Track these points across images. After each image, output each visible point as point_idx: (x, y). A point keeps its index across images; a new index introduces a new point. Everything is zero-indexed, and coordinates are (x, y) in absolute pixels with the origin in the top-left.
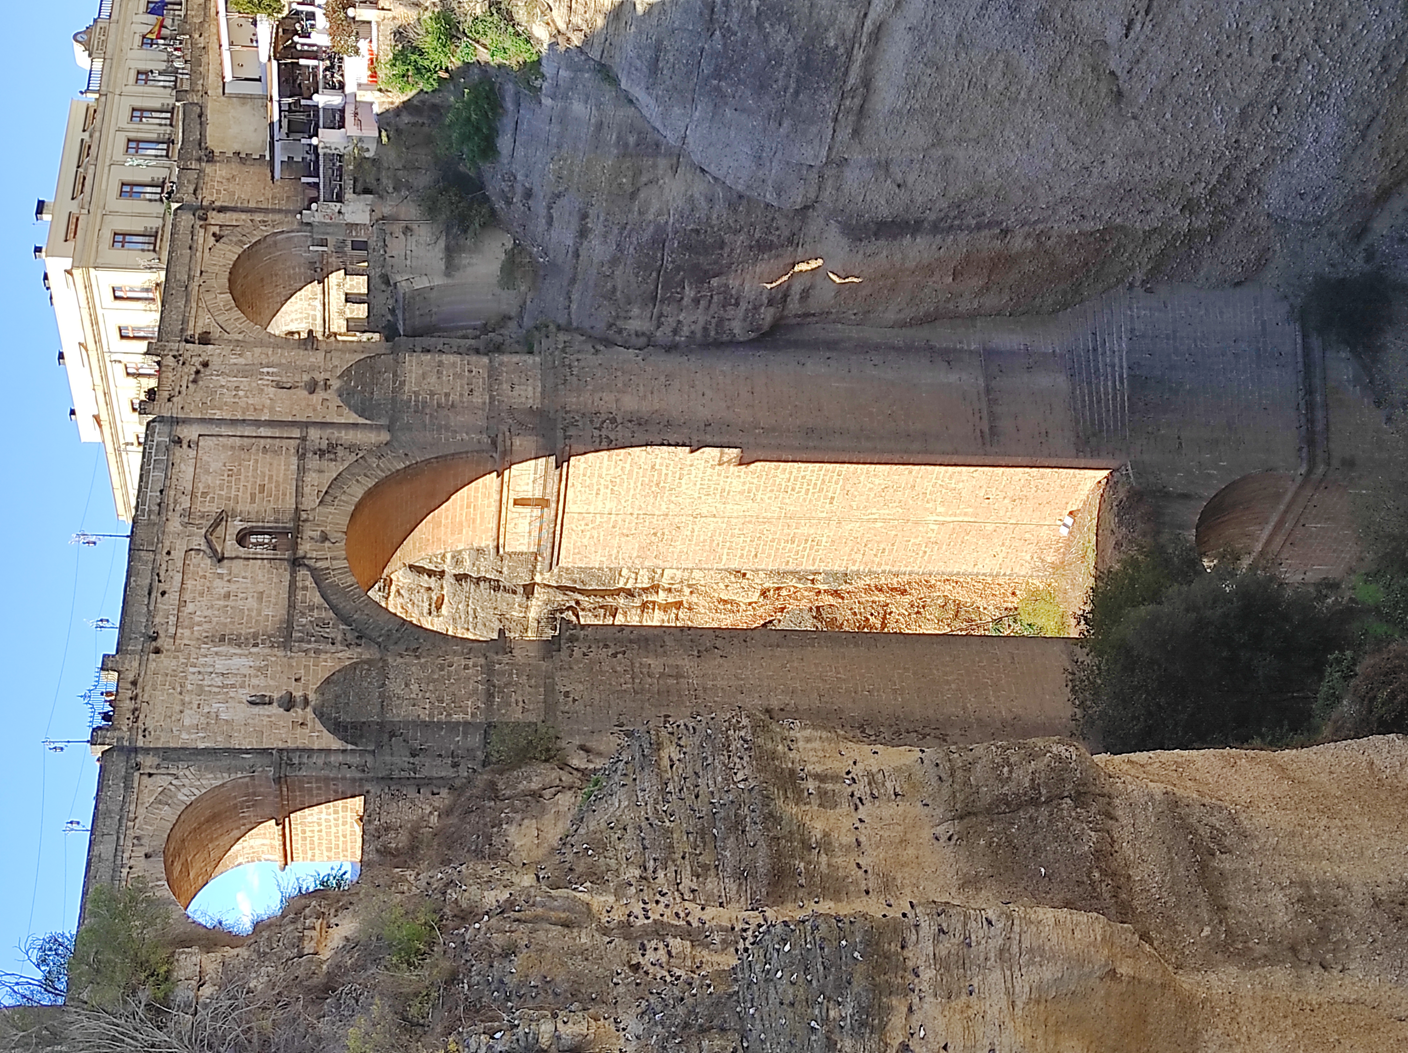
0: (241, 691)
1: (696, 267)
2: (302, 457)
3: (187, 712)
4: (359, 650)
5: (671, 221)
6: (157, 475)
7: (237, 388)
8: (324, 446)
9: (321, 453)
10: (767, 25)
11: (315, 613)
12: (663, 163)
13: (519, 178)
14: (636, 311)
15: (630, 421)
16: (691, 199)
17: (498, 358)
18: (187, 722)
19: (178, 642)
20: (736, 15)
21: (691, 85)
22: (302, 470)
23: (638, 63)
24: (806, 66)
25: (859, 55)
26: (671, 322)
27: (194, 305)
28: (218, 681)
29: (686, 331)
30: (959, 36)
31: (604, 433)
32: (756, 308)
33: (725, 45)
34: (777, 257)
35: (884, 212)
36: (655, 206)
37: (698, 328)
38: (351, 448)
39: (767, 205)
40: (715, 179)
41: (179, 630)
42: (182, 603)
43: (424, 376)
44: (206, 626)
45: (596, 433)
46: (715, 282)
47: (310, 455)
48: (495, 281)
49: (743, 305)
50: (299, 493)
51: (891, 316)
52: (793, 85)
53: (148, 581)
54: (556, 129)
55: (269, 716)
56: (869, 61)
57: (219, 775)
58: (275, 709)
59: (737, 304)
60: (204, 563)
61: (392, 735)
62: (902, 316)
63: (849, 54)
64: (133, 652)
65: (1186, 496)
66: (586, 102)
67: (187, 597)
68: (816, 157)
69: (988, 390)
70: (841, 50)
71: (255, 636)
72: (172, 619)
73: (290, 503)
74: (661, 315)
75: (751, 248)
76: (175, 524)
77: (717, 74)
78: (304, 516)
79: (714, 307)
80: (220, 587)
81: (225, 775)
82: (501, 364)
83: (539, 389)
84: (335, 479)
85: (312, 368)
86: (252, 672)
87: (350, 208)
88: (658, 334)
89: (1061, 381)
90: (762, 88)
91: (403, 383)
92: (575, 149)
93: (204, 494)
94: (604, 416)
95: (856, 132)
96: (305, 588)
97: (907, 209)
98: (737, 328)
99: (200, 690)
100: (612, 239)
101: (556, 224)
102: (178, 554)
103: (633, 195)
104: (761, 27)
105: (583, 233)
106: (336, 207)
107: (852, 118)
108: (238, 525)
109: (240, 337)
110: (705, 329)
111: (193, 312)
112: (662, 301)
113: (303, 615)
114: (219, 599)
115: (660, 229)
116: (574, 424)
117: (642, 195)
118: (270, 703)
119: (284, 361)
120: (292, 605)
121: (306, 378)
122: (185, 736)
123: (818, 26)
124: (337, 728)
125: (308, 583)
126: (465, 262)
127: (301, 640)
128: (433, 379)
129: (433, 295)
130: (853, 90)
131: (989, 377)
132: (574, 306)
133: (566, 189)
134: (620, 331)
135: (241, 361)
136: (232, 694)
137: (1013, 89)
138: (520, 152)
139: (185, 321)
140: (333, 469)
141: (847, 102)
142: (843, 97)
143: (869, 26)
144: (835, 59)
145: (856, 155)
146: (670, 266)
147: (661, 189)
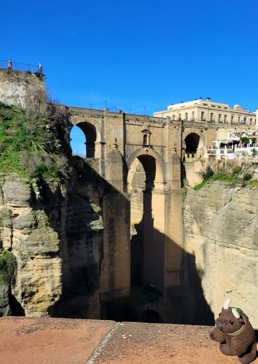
0: (117, 136)
1: (197, 217)
2: (161, 146)
3: (112, 126)
5: (205, 212)
6: (157, 120)
7: (173, 134)
8: (163, 150)
10: (238, 229)
11: (132, 149)
12: (215, 211)
13: (212, 185)
14: (189, 206)
15: (169, 206)
16: (209, 216)
18: (110, 126)
19: (126, 124)
20: (240, 223)
21: (228, 216)
22: (159, 146)
24: (231, 236)
25: (234, 246)
26: (187, 213)
28: (118, 131)
29: (186, 215)
30: (237, 264)
31: (167, 201)
32: (190, 228)
33: (235, 221)
34: (199, 232)
36: (207, 210)
37: (186, 218)
38: (163, 155)
40: (212, 221)
41: (128, 124)
43: (177, 168)
44: (129, 129)
45: (167, 200)
46: (195, 221)
47: (161, 148)
49: (191, 226)
50: (155, 146)
52: (229, 234)
54: (220, 192)
55: (112, 141)
56: (233, 247)
58: (114, 142)
60: (141, 129)
61: (109, 163)
63: (234, 244)
64: (123, 116)
65: (157, 307)
66: (225, 197)
67: (134, 125)
68: (216, 238)
69: (176, 271)
70: (234, 242)
72: (130, 123)
73: (153, 144)
74: (188, 211)
76: (148, 123)
77: (230, 220)
78: (150, 147)
79: (190, 220)
82: (179, 182)
83: (174, 189)
85: (178, 148)
86: (120, 137)
87: (206, 154)
88: (185, 210)
89: (178, 284)
91: (175, 164)
93: (153, 128)
94: (170, 201)
96: (137, 147)
97: (208, 255)
98: (187, 225)
99: (117, 128)
100: (202, 202)
102: (142, 124)
104: (238, 228)
105: (202, 197)
108: (148, 135)
109: (183, 135)
111: (187, 126)
112: (191, 211)
113: (131, 147)
114: (134, 131)
115: (203, 210)
116: (169, 196)
117: (209, 207)
119: (179, 143)
120: (133, 145)
121: (176, 147)
122: (108, 125)
124: (110, 153)
126: (197, 175)
127: (127, 146)
128: (176, 170)
130: (228, 245)
131: (179, 271)
132: (190, 195)
133: (210, 194)
134: (186, 204)
135: (178, 135)
136: (116, 134)
137: (229, 273)
140: (159, 152)
141: (226, 244)
142: (226, 243)
143: (239, 247)
144: (233, 241)
145: (217, 245)
146: (197, 213)
147: (210, 211)
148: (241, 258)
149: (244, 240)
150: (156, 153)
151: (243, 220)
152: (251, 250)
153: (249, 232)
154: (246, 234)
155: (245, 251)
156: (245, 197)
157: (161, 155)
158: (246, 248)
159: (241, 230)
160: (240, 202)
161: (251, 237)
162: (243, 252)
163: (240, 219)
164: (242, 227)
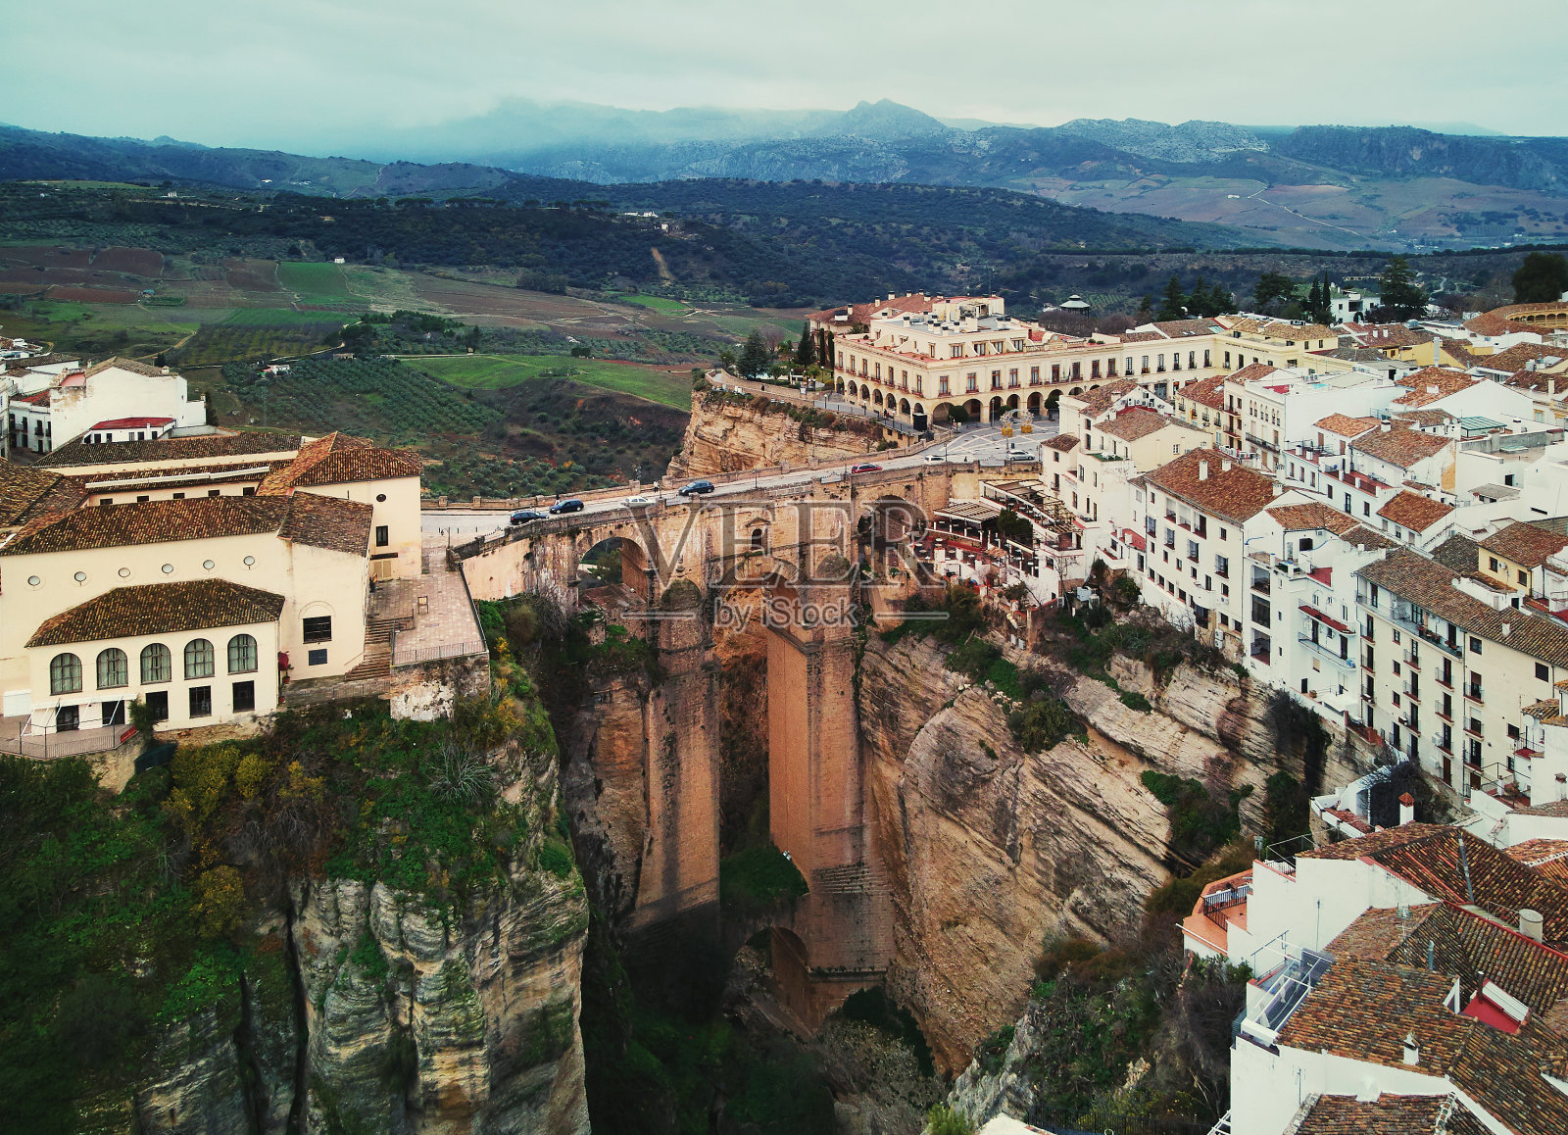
1: (885, 716)
5: (901, 710)
16: (908, 723)
21: (944, 743)
23: (951, 721)
24: (951, 796)
25: (956, 818)
29: (863, 700)
33: (956, 764)
34: (891, 750)
35: (907, 805)
37: (864, 711)
39: (907, 755)
40: (914, 737)
45: (813, 667)
49: (872, 730)
51: (875, 787)
56: (955, 822)
59: (873, 727)
62: (875, 791)
63: (957, 815)
65: (793, 921)
68: (921, 788)
70: (958, 812)
74: (868, 692)
75: (893, 740)
77: (946, 757)
79: (872, 717)
90: (942, 774)
92: (925, 678)
94: (820, 670)
95: (931, 807)
100: (894, 682)
101: (901, 657)
104: (962, 783)
107: (935, 807)
112: (873, 695)
115: (897, 705)
116: (817, 657)
117: (909, 702)
123: (965, 805)
130: (945, 812)
131: (848, 830)
134: (861, 673)
141: (940, 807)
143: (967, 827)
144: (955, 809)
145: (924, 803)
146: (884, 704)
147: (913, 709)
148: (972, 855)
149: (977, 816)
151: (972, 769)
153: (985, 800)
154: (980, 803)
155: (978, 840)
158: (980, 834)
159: (970, 790)
161: (990, 812)
162: (975, 842)
163: (967, 764)
164: (970, 782)
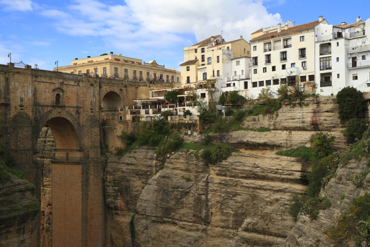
0: (24, 95)
2: (76, 107)
3: (18, 84)
4: (34, 121)
5: (132, 183)
6: (71, 77)
7: (90, 93)
8: (79, 112)
9: (77, 111)
10: (175, 200)
11: (42, 111)
12: (144, 180)
13: (138, 150)
14: (111, 177)
15: (87, 177)
17: (100, 148)
18: (16, 83)
19: (34, 82)
20: (176, 193)
21: (161, 185)
22: (73, 107)
23: (165, 173)
25: (170, 220)
26: (109, 185)
27: (107, 84)
28: (26, 90)
29: (108, 188)
31: (85, 172)
32: (114, 203)
33: (170, 191)
34: (125, 207)
35: (137, 229)
38: (79, 118)
39: (136, 204)
40: (141, 192)
41: (37, 82)
42: (43, 82)
43: (95, 132)
44: (38, 87)
45: (84, 170)
46: (119, 193)
47: (77, 109)
48: (116, 146)
50: (69, 107)
51: (113, 234)
52: (163, 206)
53: (48, 75)
55: (18, 101)
56: (169, 222)
57: (3, 91)
58: (19, 103)
59: (114, 199)
60: (53, 87)
61: (14, 129)
62: (113, 236)
63: (170, 218)
64: (32, 72)
66: (155, 163)
67: (45, 83)
68: (148, 213)
70: (171, 216)
71: (36, 98)
72: (40, 80)
73: (66, 105)
74: (111, 182)
75: (127, 201)
76: (61, 81)
77: (164, 190)
78: (64, 108)
79: (113, 194)
80: (47, 90)
81: (3, 92)
82: (98, 149)
83: (93, 157)
84: (72, 114)
85: (95, 108)
86: (28, 97)
87: (129, 116)
88: (107, 182)
90: (162, 200)
91: (93, 128)
92: (146, 161)
93: (67, 87)
95: (153, 221)
96: (47, 108)
97: (137, 234)
98: (109, 200)
99: (24, 86)
101: (129, 158)
102: (54, 81)
103: (137, 174)
105: (128, 164)
106: (129, 113)
107: (157, 220)
108: (61, 94)
109: (101, 94)
110: (108, 192)
111: (106, 84)
112: (114, 182)
113: (41, 108)
114: (44, 90)
116: (86, 165)
117: (137, 176)
118: (21, 102)
119: (96, 103)
120: (43, 106)
121: (93, 108)
122: (13, 83)
123: (175, 210)
124: (15, 117)
125: (48, 109)
126: (120, 140)
127: (36, 108)
128: (94, 134)
129: (112, 134)
130: (162, 219)
132: (111, 164)
133: (137, 160)
134: (107, 174)
135: (96, 94)
136: (23, 93)
138: (144, 150)
139: (103, 83)
140: (74, 113)
141: (160, 219)
142: (161, 217)
143: (176, 221)
144: (169, 215)
145: (149, 222)
146: (122, 184)
147: (138, 180)
148: (179, 234)
149: (182, 212)
150: (71, 115)
151: (180, 189)
152: (191, 224)
153: (187, 203)
154: (184, 205)
155: (184, 225)
156: (180, 163)
157: (77, 118)
158: (185, 221)
159: (178, 201)
160: (174, 169)
161: (190, 207)
162: (181, 227)
163: (177, 188)
164: (179, 197)
